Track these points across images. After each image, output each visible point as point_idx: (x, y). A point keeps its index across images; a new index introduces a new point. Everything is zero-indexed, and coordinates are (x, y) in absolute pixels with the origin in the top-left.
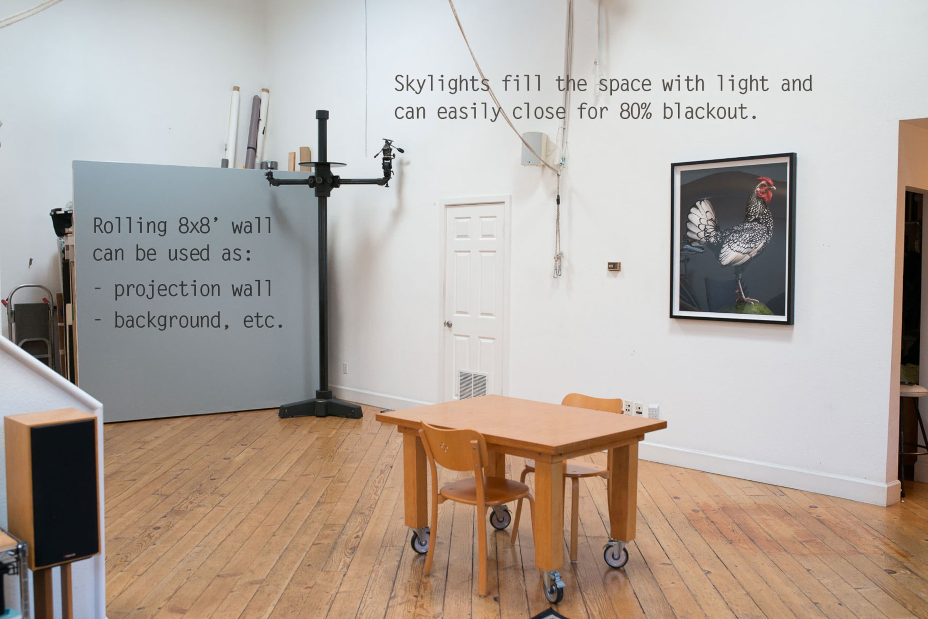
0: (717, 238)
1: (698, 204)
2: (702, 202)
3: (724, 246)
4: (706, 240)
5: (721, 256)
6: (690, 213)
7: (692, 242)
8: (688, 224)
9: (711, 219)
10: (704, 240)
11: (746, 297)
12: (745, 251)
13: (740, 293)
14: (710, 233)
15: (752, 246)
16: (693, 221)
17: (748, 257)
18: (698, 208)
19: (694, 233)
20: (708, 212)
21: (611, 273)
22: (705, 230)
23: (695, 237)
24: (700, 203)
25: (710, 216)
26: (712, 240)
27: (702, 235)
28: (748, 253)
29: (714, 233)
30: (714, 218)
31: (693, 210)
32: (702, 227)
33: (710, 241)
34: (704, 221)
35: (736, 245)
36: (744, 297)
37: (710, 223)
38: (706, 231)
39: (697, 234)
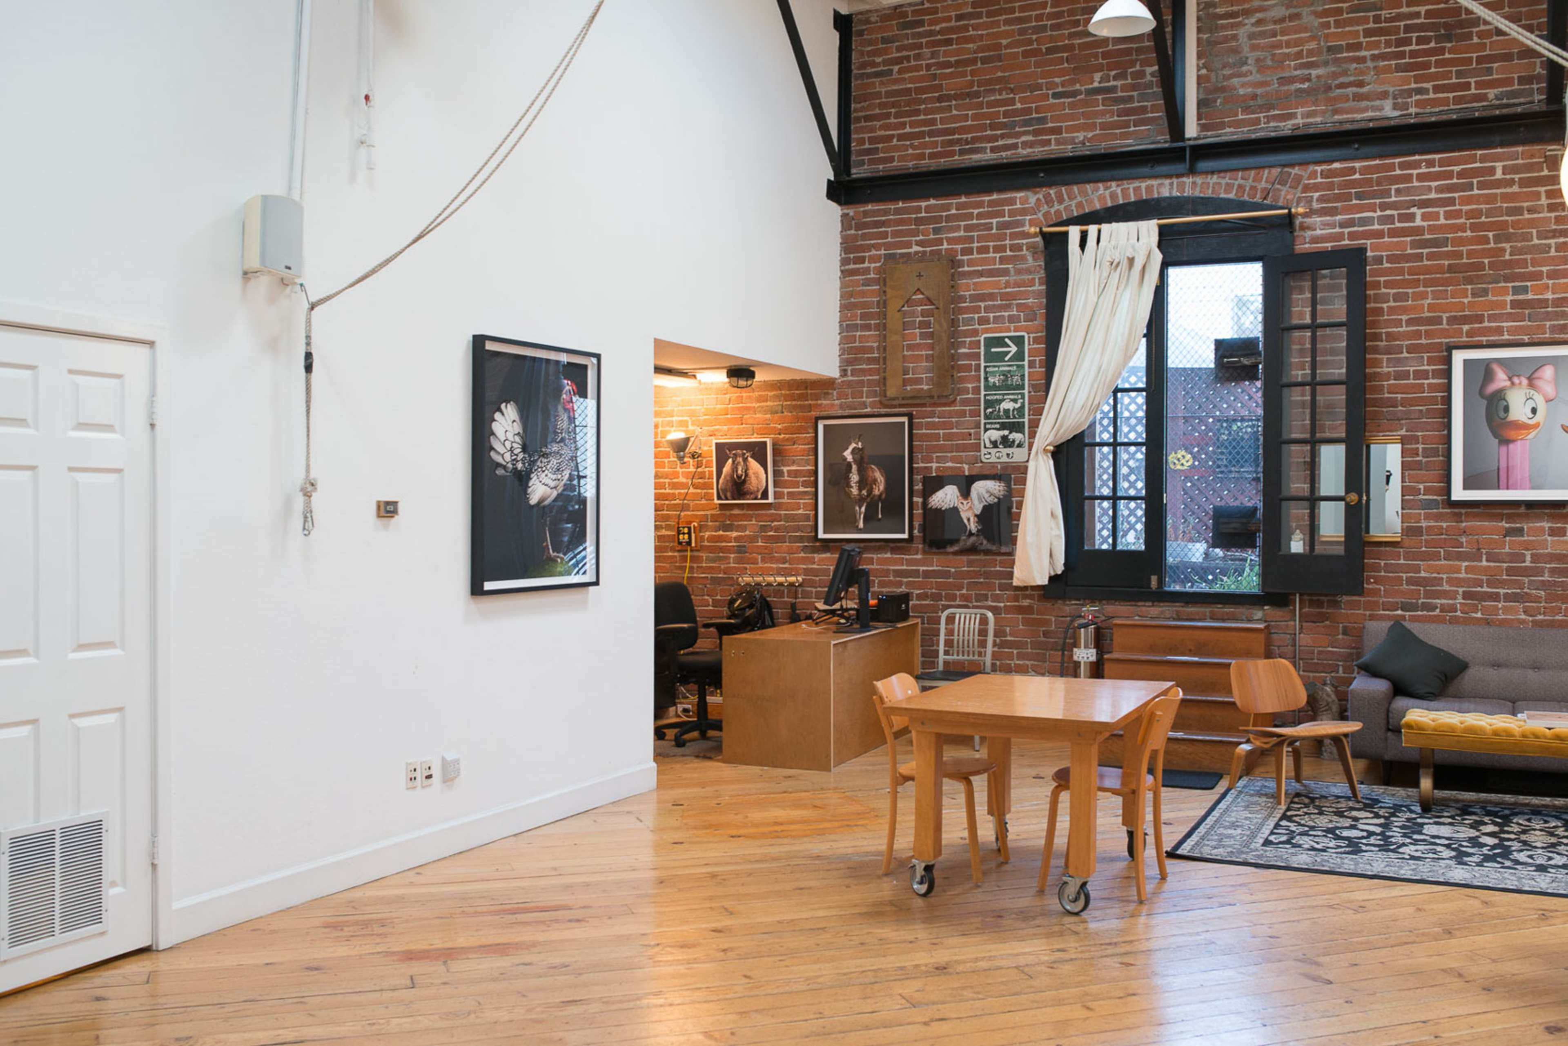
0: (524, 464)
1: (503, 406)
2: (509, 405)
3: (532, 476)
4: (513, 465)
5: (529, 490)
6: (494, 420)
7: (496, 468)
8: (492, 437)
9: (519, 433)
10: (510, 466)
11: (553, 552)
12: (552, 484)
13: (547, 546)
14: (517, 455)
15: (559, 476)
16: (498, 435)
17: (555, 493)
18: (503, 414)
19: (498, 453)
20: (514, 421)
21: (380, 522)
22: (511, 450)
23: (499, 459)
24: (506, 406)
25: (517, 428)
26: (520, 466)
27: (508, 456)
28: (555, 488)
29: (521, 456)
30: (521, 432)
31: (497, 416)
32: (509, 447)
33: (516, 468)
34: (510, 436)
35: (544, 475)
36: (551, 551)
37: (517, 439)
38: (512, 452)
39: (503, 455)
